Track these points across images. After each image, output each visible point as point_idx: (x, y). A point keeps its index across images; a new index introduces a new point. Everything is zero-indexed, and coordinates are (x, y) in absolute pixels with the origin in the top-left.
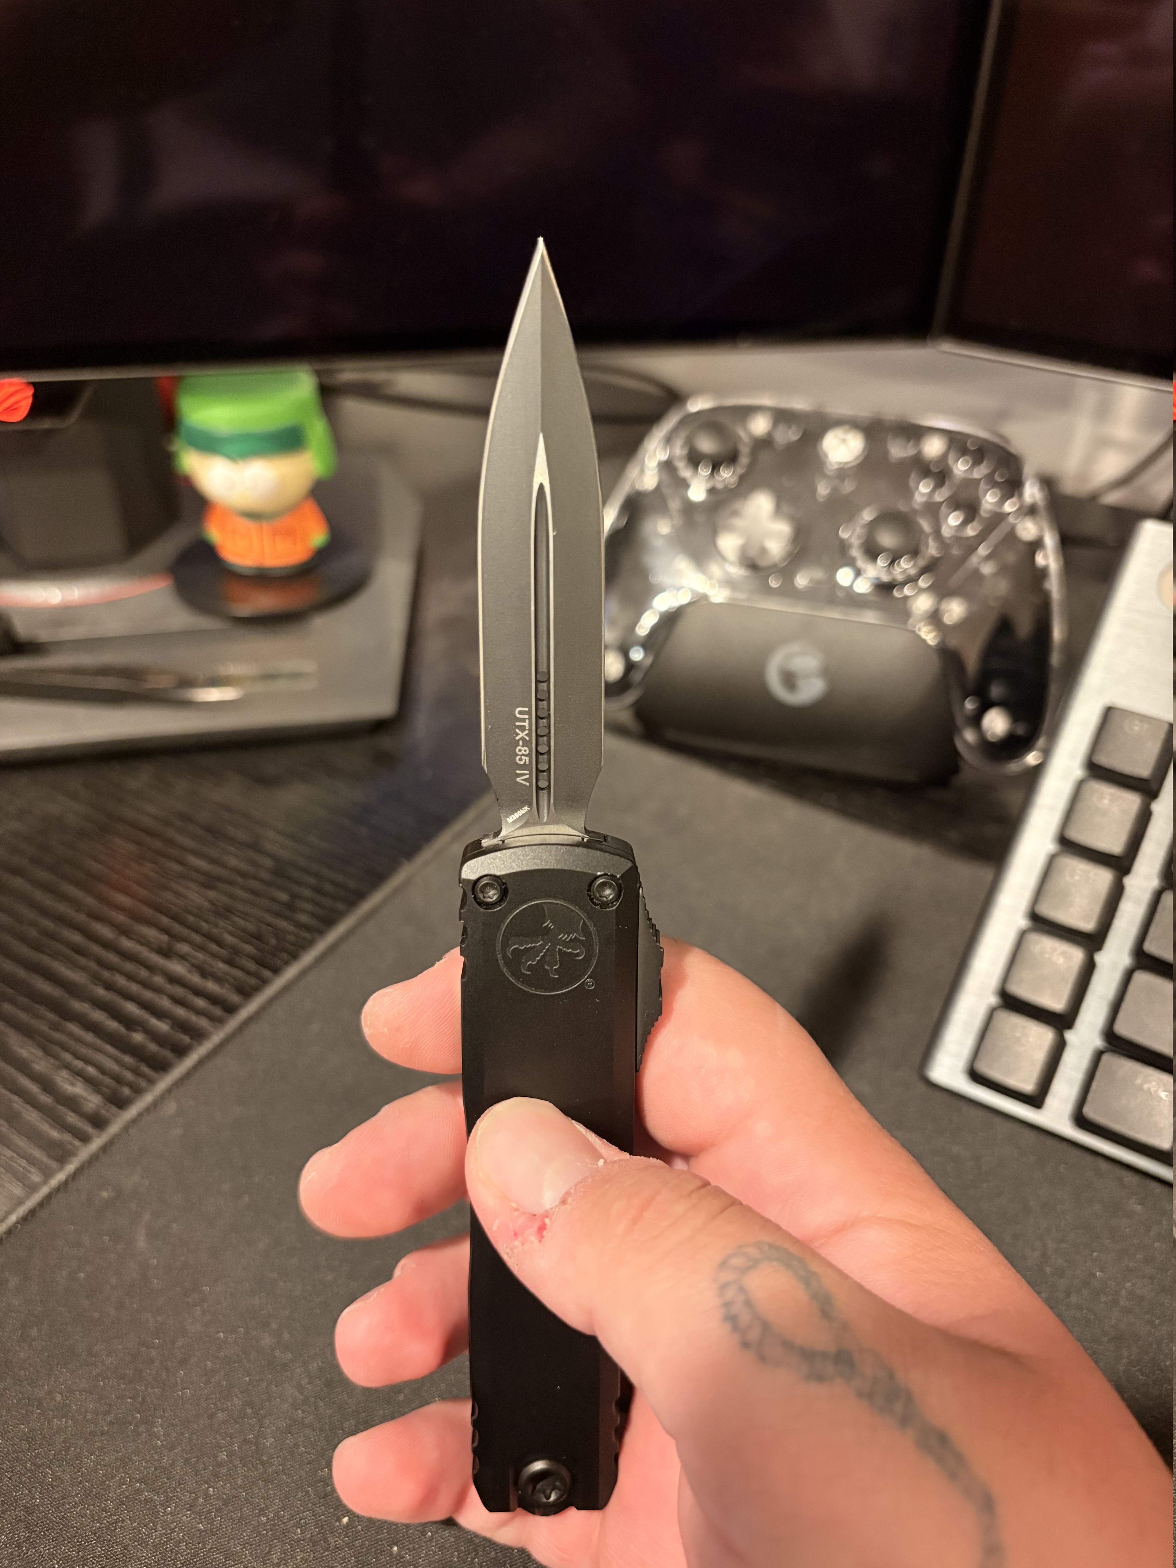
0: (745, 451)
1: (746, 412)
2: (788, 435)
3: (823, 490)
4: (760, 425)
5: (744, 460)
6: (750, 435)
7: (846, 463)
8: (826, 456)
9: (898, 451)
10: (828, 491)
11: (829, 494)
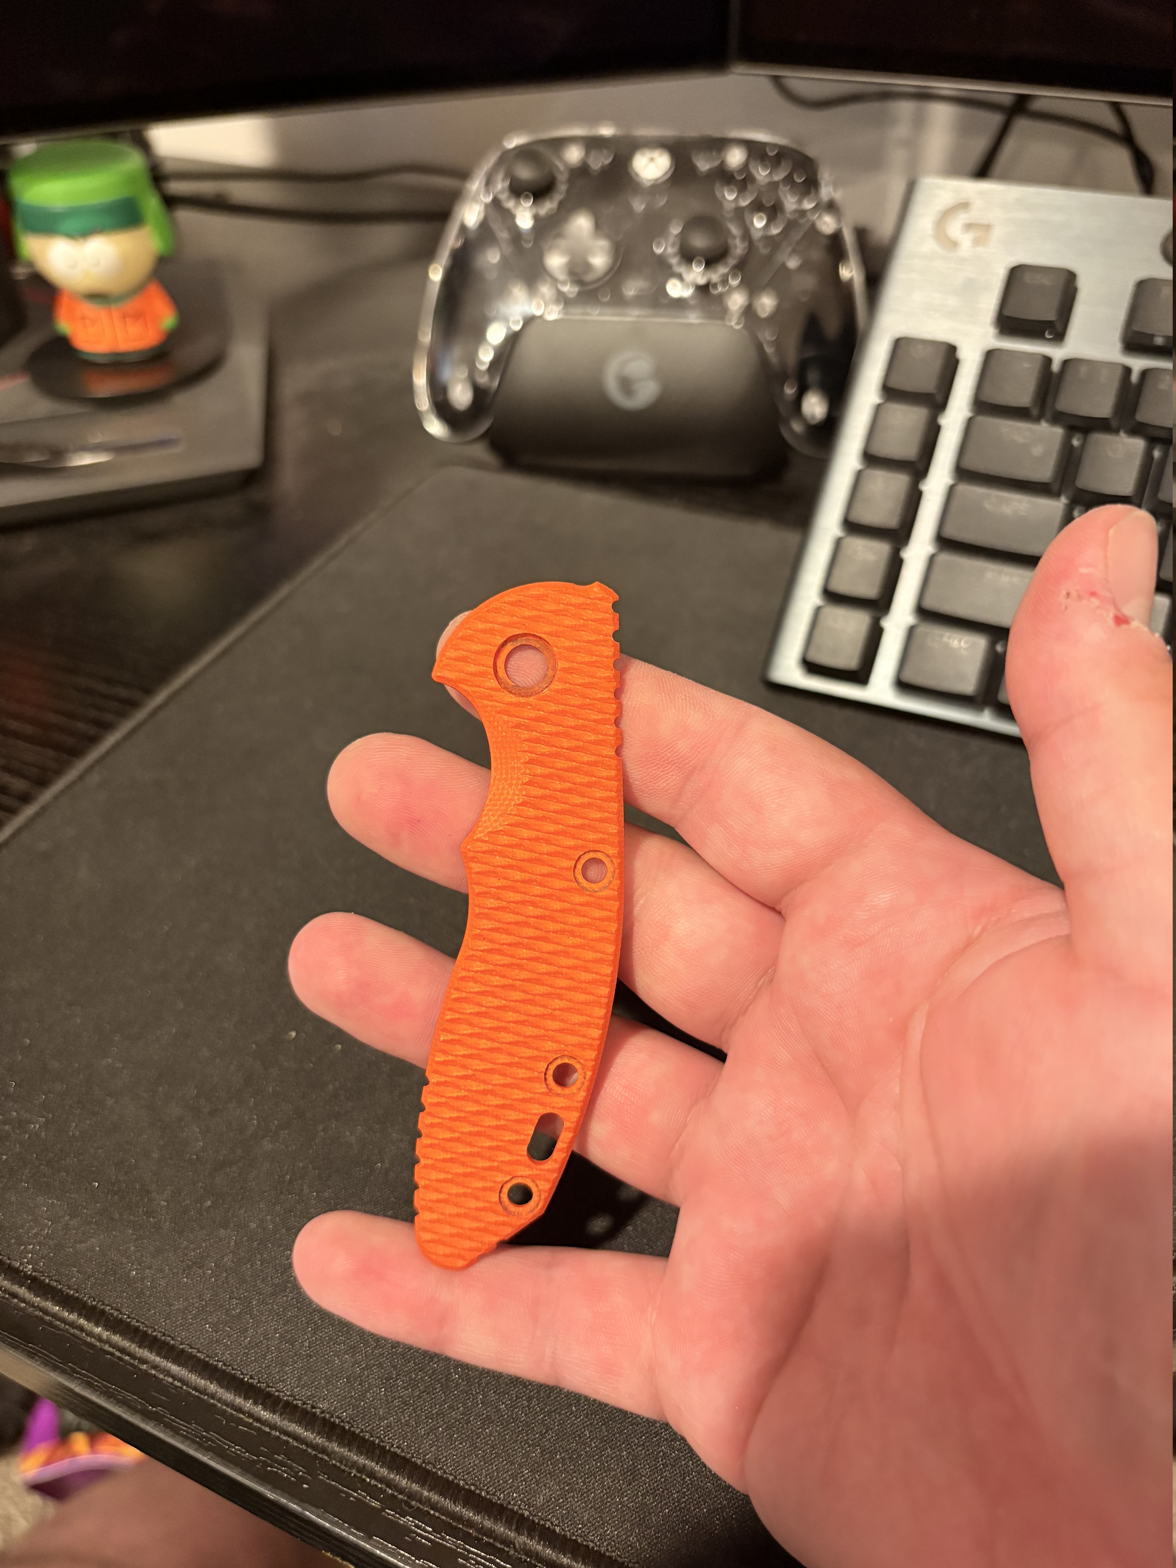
0: (562, 178)
1: (559, 144)
2: (599, 161)
3: (639, 206)
4: (574, 155)
5: (562, 187)
6: (565, 164)
7: (657, 180)
8: (637, 175)
9: (703, 165)
10: (643, 207)
11: (644, 210)
